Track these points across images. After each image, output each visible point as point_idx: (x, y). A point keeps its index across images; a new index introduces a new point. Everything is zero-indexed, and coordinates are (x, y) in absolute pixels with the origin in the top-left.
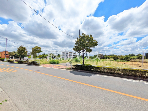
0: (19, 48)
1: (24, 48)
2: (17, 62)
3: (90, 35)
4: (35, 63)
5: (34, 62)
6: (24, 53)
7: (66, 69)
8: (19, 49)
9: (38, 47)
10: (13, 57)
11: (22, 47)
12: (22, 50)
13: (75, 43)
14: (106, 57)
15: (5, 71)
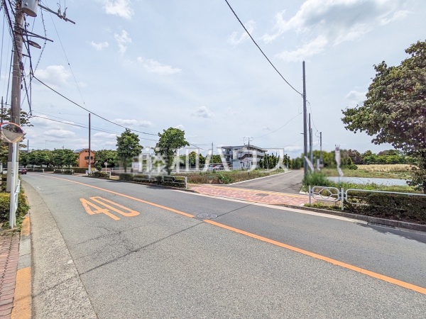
0: (120, 136)
1: (133, 137)
2: (118, 178)
5: (165, 177)
6: (134, 150)
8: (120, 141)
9: (178, 130)
10: (106, 164)
14: (372, 158)
15: (100, 210)
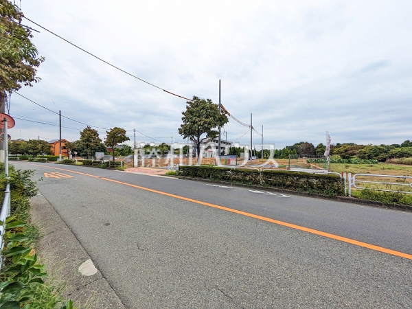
0: (83, 131)
2: (82, 163)
3: (208, 100)
4: (112, 166)
5: (111, 162)
7: (166, 175)
8: (83, 135)
10: (76, 153)
11: (89, 130)
12: (90, 136)
13: (183, 119)
14: (322, 150)
15: (53, 176)
